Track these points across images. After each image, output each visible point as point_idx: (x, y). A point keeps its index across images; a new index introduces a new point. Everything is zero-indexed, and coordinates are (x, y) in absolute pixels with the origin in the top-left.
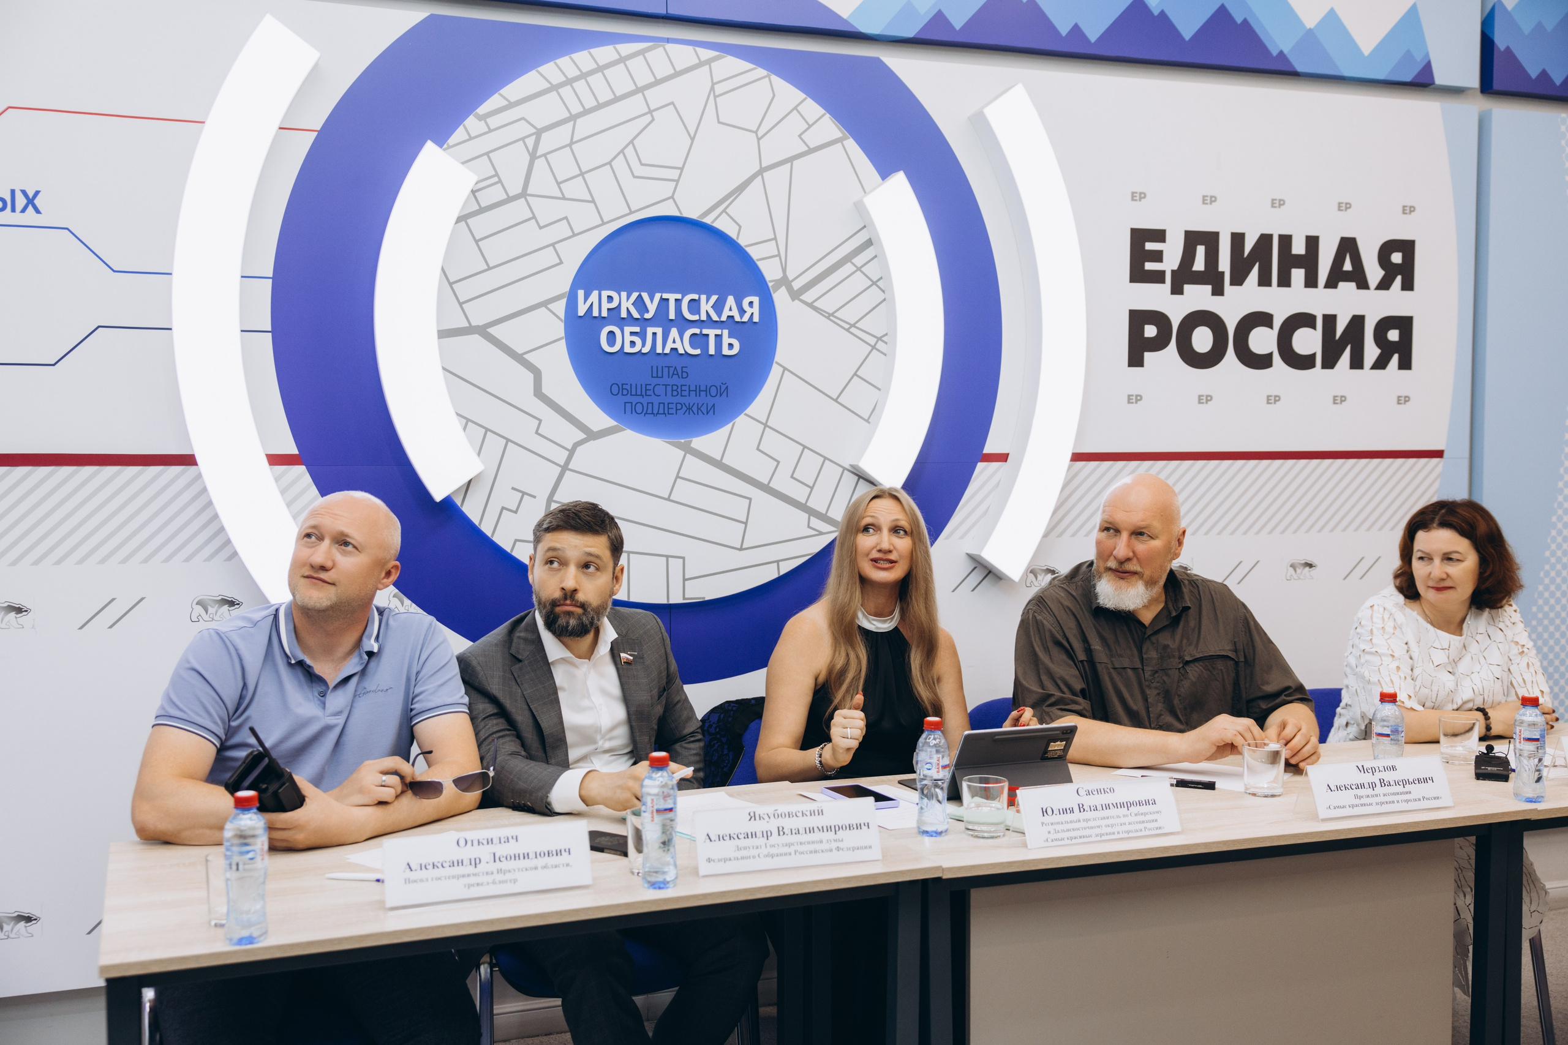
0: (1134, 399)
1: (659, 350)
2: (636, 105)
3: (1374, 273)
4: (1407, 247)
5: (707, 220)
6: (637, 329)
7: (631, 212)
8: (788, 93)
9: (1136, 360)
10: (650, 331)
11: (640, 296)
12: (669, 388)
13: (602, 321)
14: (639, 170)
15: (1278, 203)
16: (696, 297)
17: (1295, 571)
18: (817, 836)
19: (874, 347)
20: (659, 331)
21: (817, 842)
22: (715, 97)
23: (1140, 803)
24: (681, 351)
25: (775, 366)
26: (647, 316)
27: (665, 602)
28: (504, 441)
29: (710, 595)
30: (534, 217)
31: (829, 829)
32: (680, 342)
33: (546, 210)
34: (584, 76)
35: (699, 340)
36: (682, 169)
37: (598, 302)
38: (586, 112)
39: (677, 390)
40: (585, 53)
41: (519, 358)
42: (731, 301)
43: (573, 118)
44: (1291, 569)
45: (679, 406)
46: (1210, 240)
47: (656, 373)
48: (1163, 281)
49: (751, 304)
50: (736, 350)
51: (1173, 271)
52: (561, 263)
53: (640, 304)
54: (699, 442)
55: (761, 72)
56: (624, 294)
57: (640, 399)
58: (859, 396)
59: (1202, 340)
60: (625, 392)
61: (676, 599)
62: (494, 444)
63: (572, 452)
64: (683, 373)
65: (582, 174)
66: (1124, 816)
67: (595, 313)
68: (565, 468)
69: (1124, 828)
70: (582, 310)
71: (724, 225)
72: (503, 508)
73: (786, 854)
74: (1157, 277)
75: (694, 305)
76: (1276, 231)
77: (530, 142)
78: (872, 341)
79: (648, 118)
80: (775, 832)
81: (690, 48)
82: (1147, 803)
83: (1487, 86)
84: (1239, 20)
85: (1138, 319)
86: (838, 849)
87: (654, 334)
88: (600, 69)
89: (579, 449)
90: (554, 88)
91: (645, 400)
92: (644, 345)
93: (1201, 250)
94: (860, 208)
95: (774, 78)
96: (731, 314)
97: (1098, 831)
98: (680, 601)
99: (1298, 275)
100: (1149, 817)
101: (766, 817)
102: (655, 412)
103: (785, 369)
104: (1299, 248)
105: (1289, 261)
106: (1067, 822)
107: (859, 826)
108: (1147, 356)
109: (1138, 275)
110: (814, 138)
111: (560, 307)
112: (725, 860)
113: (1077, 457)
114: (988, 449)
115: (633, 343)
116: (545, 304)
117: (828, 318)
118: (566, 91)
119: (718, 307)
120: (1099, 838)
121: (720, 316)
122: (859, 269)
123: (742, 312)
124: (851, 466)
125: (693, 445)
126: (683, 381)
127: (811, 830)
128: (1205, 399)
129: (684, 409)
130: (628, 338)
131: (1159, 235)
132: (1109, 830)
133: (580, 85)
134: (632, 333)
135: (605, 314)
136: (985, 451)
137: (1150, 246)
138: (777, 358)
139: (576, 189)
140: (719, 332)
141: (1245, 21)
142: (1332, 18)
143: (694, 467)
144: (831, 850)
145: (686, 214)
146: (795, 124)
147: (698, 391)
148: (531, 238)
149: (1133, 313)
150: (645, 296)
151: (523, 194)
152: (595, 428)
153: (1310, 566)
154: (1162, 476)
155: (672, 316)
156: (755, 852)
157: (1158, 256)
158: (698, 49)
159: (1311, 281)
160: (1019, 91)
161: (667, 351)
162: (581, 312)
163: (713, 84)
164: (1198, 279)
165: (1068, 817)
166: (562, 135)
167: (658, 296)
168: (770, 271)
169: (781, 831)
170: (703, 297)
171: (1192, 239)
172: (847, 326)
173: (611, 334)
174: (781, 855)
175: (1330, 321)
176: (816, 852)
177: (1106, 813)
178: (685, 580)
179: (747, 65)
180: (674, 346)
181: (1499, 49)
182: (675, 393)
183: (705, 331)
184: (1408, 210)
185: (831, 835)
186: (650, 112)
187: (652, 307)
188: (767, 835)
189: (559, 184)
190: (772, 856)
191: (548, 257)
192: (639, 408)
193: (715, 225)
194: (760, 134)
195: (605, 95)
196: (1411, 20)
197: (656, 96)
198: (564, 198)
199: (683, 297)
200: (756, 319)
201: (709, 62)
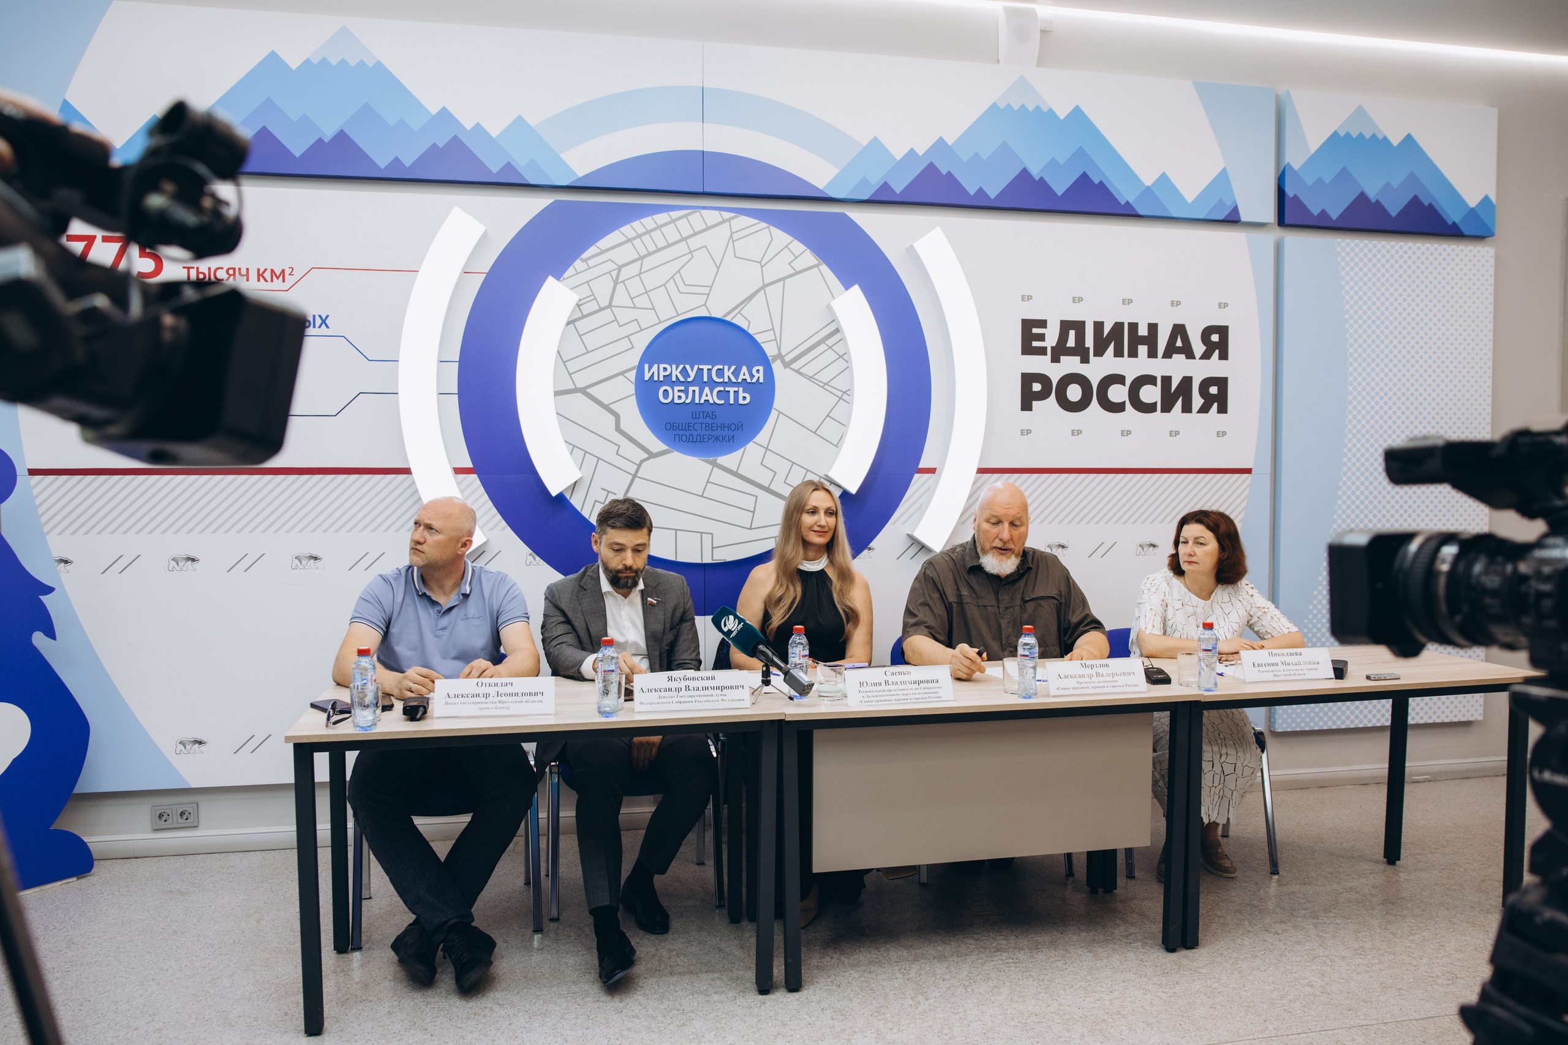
0: (1026, 432)
1: (697, 401)
2: (682, 248)
3: (1199, 348)
4: (1223, 331)
5: (728, 318)
6: (682, 388)
7: (678, 315)
8: (781, 237)
9: (1026, 406)
10: (691, 389)
11: (684, 367)
12: (704, 426)
13: (660, 383)
14: (683, 289)
15: (1127, 302)
16: (721, 367)
17: (1143, 549)
18: (710, 692)
19: (840, 398)
20: (697, 389)
21: (710, 696)
22: (733, 241)
23: (927, 682)
24: (711, 402)
25: (773, 411)
26: (689, 380)
27: (700, 562)
28: (597, 459)
29: (729, 559)
30: (616, 320)
31: (718, 688)
32: (710, 396)
33: (623, 315)
34: (648, 232)
35: (723, 394)
36: (711, 287)
37: (658, 371)
38: (649, 254)
39: (709, 427)
40: (650, 218)
41: (606, 407)
42: (744, 369)
43: (641, 258)
44: (1140, 548)
45: (710, 437)
46: (1079, 326)
47: (695, 416)
48: (1045, 354)
49: (758, 371)
50: (747, 401)
51: (1052, 347)
52: (633, 347)
53: (684, 372)
54: (722, 460)
55: (764, 225)
56: (674, 366)
57: (684, 432)
58: (830, 430)
59: (1074, 393)
60: (675, 428)
61: (707, 560)
62: (590, 461)
63: (639, 466)
64: (713, 416)
65: (647, 292)
66: (916, 689)
67: (656, 379)
68: (635, 476)
69: (915, 696)
70: (647, 377)
71: (739, 321)
72: (596, 501)
73: (689, 702)
74: (1042, 351)
75: (720, 372)
76: (1126, 321)
77: (614, 274)
78: (840, 394)
79: (689, 256)
80: (684, 689)
81: (717, 212)
82: (932, 681)
83: (1281, 222)
84: (1096, 182)
85: (1027, 379)
86: (723, 700)
87: (694, 391)
88: (659, 227)
89: (644, 464)
90: (629, 240)
91: (687, 433)
92: (687, 398)
93: (1072, 333)
94: (829, 308)
95: (772, 228)
96: (744, 377)
97: (897, 697)
98: (710, 561)
99: (1143, 350)
100: (932, 691)
101: (678, 679)
102: (695, 440)
103: (780, 412)
104: (1143, 331)
105: (1136, 340)
106: (876, 691)
107: (737, 687)
108: (1035, 404)
109: (1027, 349)
110: (799, 265)
111: (632, 375)
112: (651, 704)
113: (981, 471)
114: (923, 464)
115: (680, 397)
116: (622, 373)
117: (809, 379)
118: (637, 242)
119: (736, 373)
120: (897, 702)
121: (737, 379)
122: (830, 348)
123: (752, 376)
124: (825, 475)
125: (718, 462)
126: (714, 421)
127: (707, 688)
128: (1076, 433)
129: (714, 438)
130: (677, 394)
131: (1043, 324)
132: (905, 697)
133: (646, 238)
134: (679, 391)
135: (661, 379)
136: (920, 467)
137: (1035, 331)
138: (775, 406)
139: (643, 301)
140: (736, 389)
141: (1101, 183)
142: (1164, 179)
143: (719, 476)
144: (718, 701)
145: (714, 315)
146: (787, 256)
147: (723, 427)
148: (614, 332)
149: (1023, 375)
150: (688, 367)
151: (610, 306)
152: (654, 450)
153: (1154, 546)
154: (1017, 484)
155: (705, 379)
156: (670, 700)
157: (1041, 337)
158: (722, 213)
159: (1153, 354)
160: (938, 230)
161: (702, 401)
162: (647, 378)
163: (732, 233)
164: (1071, 352)
165: (878, 688)
166: (634, 268)
167: (696, 367)
168: (770, 350)
169: (687, 688)
170: (726, 367)
171: (1066, 326)
172: (822, 385)
173: (666, 392)
174: (686, 702)
175: (1167, 380)
176: (708, 701)
177: (903, 687)
178: (713, 548)
179: (754, 221)
180: (707, 398)
181: (1288, 196)
182: (707, 428)
183: (727, 389)
184: (1223, 305)
185: (719, 692)
186: (691, 252)
187: (692, 374)
188: (679, 690)
189: (632, 299)
190: (681, 703)
191: (626, 344)
192: (684, 438)
193: (733, 321)
194: (763, 263)
195: (661, 243)
196: (1222, 179)
197: (694, 243)
198: (635, 307)
199: (713, 367)
200: (761, 380)
201: (729, 220)
